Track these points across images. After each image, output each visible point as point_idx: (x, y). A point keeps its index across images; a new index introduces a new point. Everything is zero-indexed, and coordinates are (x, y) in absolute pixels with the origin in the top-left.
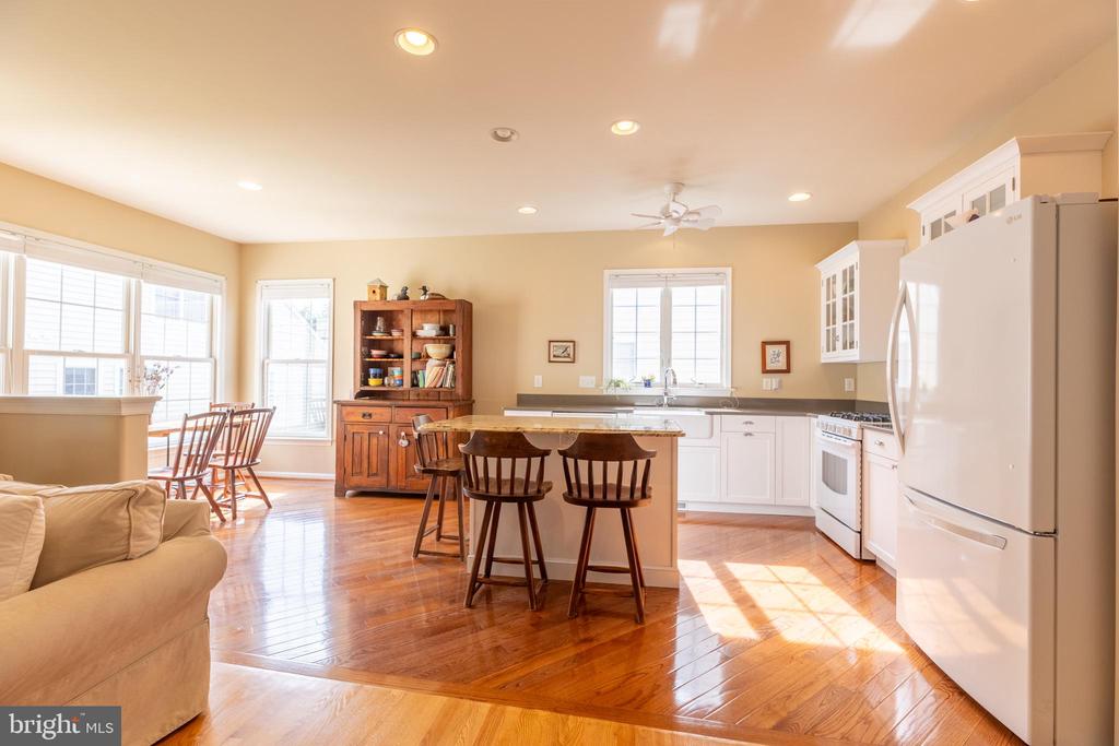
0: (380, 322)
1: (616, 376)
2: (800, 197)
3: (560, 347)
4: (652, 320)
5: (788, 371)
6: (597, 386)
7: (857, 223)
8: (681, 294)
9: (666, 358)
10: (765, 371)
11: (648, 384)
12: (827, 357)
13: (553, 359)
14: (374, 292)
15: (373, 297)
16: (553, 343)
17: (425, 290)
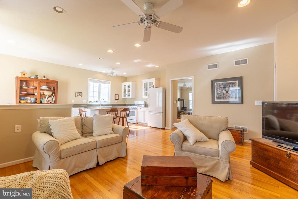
0: (24, 84)
1: (90, 100)
2: (125, 73)
3: (78, 94)
4: (97, 89)
5: (118, 99)
6: (87, 102)
7: (126, 77)
8: (102, 85)
9: (99, 97)
10: (115, 99)
11: (97, 102)
12: (123, 97)
13: (76, 96)
14: (24, 75)
15: (24, 76)
16: (77, 93)
17: (44, 76)
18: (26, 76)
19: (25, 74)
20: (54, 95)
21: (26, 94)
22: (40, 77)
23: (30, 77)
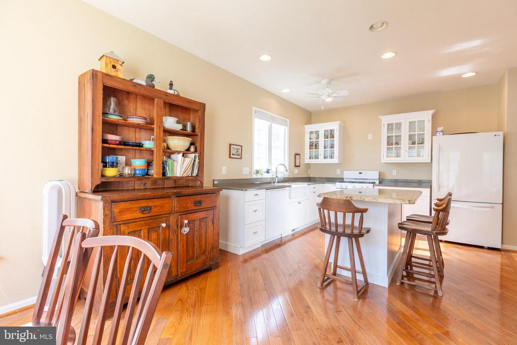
0: (113, 103)
3: (235, 149)
5: (299, 166)
6: (250, 173)
7: (311, 112)
8: (275, 127)
9: (270, 159)
10: (295, 166)
11: (268, 171)
12: (308, 161)
13: (232, 156)
14: (114, 67)
15: (112, 72)
16: (232, 146)
17: (171, 85)
18: (121, 75)
19: (118, 67)
20: (192, 149)
21: (120, 143)
22: (160, 85)
23: (131, 80)
